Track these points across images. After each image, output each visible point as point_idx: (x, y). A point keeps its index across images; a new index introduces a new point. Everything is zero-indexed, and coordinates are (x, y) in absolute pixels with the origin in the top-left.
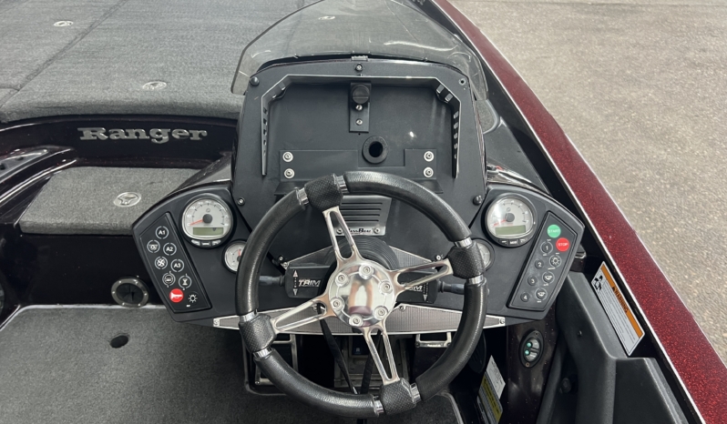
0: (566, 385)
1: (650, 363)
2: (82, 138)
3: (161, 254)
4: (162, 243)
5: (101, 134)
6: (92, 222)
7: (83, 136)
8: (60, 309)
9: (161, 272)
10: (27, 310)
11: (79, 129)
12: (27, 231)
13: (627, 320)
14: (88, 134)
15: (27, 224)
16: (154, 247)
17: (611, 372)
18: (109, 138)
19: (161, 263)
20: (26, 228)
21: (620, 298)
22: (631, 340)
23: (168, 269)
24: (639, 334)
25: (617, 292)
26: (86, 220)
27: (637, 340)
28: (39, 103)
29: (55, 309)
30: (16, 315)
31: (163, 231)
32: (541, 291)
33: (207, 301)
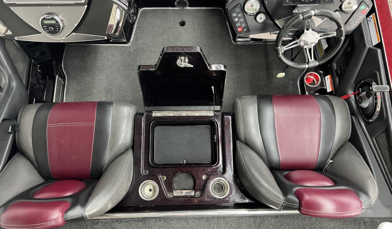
0: (349, 49)
1: (379, 51)
3: (236, 17)
4: (237, 13)
8: (155, 10)
9: (236, 22)
10: (143, 10)
13: (376, 35)
16: (235, 15)
17: (366, 50)
19: (236, 20)
21: (376, 27)
22: (375, 42)
23: (238, 21)
24: (378, 41)
25: (375, 25)
27: (377, 42)
29: (153, 10)
30: (140, 12)
31: (238, 10)
32: (352, 26)
33: (248, 31)
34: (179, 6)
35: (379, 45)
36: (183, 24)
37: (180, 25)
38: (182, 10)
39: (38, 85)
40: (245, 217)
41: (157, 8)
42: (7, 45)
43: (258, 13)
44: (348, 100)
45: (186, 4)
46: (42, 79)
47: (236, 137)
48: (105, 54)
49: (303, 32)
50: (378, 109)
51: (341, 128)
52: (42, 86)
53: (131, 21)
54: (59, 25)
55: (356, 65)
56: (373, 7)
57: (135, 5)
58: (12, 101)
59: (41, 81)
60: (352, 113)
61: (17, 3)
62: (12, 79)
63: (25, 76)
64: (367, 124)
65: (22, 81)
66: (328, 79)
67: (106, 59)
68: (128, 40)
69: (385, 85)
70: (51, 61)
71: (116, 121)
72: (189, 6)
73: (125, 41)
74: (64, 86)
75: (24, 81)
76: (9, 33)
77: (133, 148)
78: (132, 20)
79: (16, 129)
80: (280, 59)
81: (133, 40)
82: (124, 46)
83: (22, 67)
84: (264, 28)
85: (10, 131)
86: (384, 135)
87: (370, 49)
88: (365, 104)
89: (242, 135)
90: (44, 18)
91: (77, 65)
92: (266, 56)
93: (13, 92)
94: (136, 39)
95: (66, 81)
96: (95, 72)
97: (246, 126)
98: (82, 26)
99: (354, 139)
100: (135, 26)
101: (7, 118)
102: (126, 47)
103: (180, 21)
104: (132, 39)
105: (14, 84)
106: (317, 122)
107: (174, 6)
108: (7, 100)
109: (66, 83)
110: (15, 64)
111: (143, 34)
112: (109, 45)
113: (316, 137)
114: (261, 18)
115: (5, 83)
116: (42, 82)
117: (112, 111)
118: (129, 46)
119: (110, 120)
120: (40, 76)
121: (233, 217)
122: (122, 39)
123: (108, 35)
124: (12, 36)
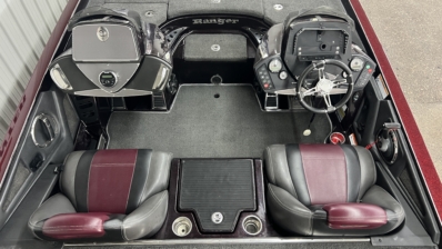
1: (389, 102)
2: (193, 23)
3: (263, 75)
4: (263, 72)
5: (200, 21)
9: (263, 79)
10: (182, 86)
11: (193, 20)
14: (196, 22)
16: (261, 73)
17: (378, 103)
18: (203, 23)
19: (263, 77)
27: (386, 95)
31: (263, 69)
32: (362, 83)
33: (274, 87)
34: (214, 83)
35: (389, 97)
36: (217, 96)
37: (215, 97)
38: (216, 86)
40: (278, 244)
43: (280, 72)
44: (371, 149)
45: (221, 81)
47: (267, 179)
49: (318, 80)
50: (396, 151)
51: (366, 170)
54: (115, 79)
55: (373, 117)
56: (377, 68)
57: (176, 81)
60: (376, 159)
62: (63, 130)
64: (390, 166)
66: (352, 138)
68: (168, 108)
69: (397, 123)
70: (98, 122)
71: (154, 162)
72: (223, 82)
73: (166, 108)
76: (71, 88)
77: (168, 188)
78: (173, 92)
79: (61, 170)
80: (301, 103)
81: (173, 108)
83: (73, 124)
84: (286, 85)
85: (55, 171)
86: (405, 171)
87: (381, 102)
88: (385, 147)
89: (273, 176)
90: (103, 73)
92: (293, 121)
93: (62, 142)
94: (175, 107)
95: (109, 140)
97: (276, 167)
98: (133, 83)
99: (380, 182)
100: (176, 97)
101: (53, 162)
102: (166, 114)
103: (214, 94)
105: (64, 134)
106: (343, 164)
107: (209, 82)
111: (182, 103)
113: (344, 178)
114: (284, 75)
117: (150, 156)
118: (169, 114)
119: (149, 162)
121: (266, 244)
123: (154, 91)
124: (73, 91)
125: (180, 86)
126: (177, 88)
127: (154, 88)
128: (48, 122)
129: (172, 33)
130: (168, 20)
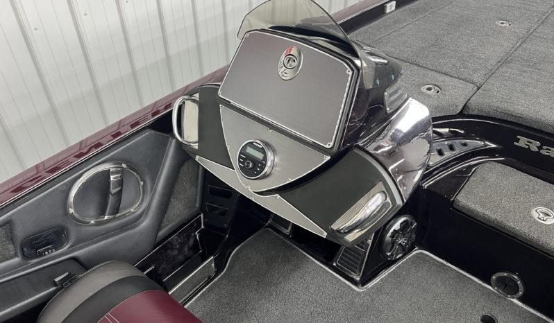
2: (516, 143)
5: (534, 146)
6: (513, 226)
7: (518, 142)
8: (445, 265)
10: (422, 253)
11: (518, 137)
12: (457, 208)
14: (523, 142)
15: (461, 204)
18: (539, 152)
20: (459, 205)
26: (508, 221)
28: (498, 107)
29: (442, 263)
30: (414, 253)
34: (498, 287)
37: (482, 320)
38: (500, 297)
39: (176, 252)
41: (449, 265)
42: (185, 168)
45: (518, 291)
46: (190, 249)
48: (308, 278)
52: (181, 258)
53: (389, 254)
54: (265, 165)
57: (414, 236)
58: (116, 242)
59: (186, 249)
61: (233, 102)
62: (147, 214)
63: (170, 226)
65: (159, 228)
67: (305, 286)
68: (364, 282)
70: (225, 231)
72: (521, 299)
73: (358, 279)
74: (210, 280)
75: (161, 233)
78: (392, 255)
81: (373, 287)
82: (349, 286)
83: (179, 211)
85: (57, 280)
90: (252, 143)
91: (254, 264)
93: (130, 232)
94: (379, 289)
95: (219, 277)
96: (271, 295)
100: (393, 268)
101: (81, 259)
102: (353, 290)
103: (484, 313)
104: (370, 285)
105: (146, 223)
107: (487, 281)
108: (112, 236)
109: (216, 279)
110: (172, 200)
111: (397, 288)
112: (327, 268)
115: (133, 213)
116: (186, 252)
118: (358, 293)
120: (191, 242)
122: (355, 273)
123: (331, 232)
124: (196, 153)
125: (416, 252)
126: (406, 251)
127: (335, 227)
128: (120, 183)
129: (457, 143)
130: (461, 114)
